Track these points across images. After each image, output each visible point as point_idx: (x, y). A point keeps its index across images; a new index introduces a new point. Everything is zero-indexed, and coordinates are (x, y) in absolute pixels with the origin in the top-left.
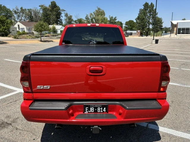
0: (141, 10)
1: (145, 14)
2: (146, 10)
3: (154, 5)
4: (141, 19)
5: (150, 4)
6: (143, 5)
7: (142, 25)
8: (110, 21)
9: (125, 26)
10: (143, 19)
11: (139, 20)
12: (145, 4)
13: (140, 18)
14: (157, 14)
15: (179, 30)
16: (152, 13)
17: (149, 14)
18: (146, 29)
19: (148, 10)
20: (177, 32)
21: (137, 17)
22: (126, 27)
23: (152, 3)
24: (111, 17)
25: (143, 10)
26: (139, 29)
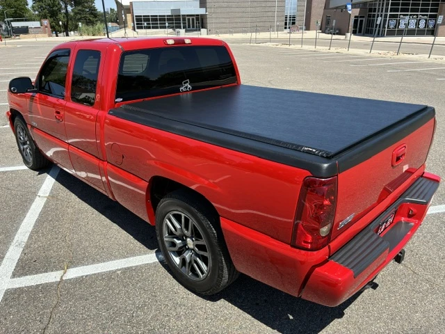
7: (49, 5)
15: (137, 20)
18: (61, 16)
20: (136, 26)
26: (45, 17)
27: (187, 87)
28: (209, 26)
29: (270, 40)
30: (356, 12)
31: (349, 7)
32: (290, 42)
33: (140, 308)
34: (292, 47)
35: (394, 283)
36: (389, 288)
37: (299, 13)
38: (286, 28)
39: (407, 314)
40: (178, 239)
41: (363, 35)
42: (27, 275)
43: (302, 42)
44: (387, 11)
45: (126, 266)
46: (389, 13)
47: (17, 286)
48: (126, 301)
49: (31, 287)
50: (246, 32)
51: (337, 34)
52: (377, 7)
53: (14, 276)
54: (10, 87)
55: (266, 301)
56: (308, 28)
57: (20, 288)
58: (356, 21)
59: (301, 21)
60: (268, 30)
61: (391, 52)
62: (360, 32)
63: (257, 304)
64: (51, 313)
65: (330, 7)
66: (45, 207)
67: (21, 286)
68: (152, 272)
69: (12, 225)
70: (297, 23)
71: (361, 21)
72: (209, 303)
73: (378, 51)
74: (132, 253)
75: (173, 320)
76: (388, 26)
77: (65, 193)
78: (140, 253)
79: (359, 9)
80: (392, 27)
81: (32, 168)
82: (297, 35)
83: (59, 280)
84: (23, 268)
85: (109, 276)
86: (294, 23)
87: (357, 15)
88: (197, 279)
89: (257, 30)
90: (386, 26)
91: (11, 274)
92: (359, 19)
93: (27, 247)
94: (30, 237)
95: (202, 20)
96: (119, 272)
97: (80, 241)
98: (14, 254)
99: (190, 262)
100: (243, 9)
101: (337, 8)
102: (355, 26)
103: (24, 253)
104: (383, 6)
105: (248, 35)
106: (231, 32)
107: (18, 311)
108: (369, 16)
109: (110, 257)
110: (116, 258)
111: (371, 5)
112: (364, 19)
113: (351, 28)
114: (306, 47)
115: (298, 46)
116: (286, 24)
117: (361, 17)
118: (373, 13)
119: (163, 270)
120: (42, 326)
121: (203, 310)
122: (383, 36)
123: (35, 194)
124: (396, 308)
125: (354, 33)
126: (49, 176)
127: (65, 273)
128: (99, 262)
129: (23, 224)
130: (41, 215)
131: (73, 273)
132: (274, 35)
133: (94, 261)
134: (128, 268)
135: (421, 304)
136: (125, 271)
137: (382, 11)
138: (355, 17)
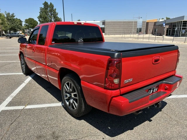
0: (41, 9)
1: (46, 13)
2: (46, 9)
3: (53, 5)
4: (43, 18)
5: (49, 4)
6: (43, 4)
8: (7, 17)
9: (25, 24)
10: (46, 18)
11: (41, 18)
12: (45, 3)
13: (42, 16)
14: (57, 14)
16: (52, 13)
17: (50, 14)
19: (48, 9)
21: (39, 16)
22: (27, 25)
23: (51, 3)
24: (7, 13)
25: (43, 8)
27: (81, 41)
28: (105, 32)
29: (130, 38)
30: (167, 27)
31: (164, 24)
32: (138, 38)
33: (50, 120)
34: (139, 40)
35: (160, 120)
36: (157, 122)
37: (143, 27)
38: (137, 33)
39: (163, 132)
40: (68, 94)
41: (171, 36)
42: (11, 106)
43: (143, 38)
44: (181, 26)
45: (49, 106)
46: (182, 27)
47: (7, 109)
48: (45, 117)
49: (11, 110)
50: (121, 34)
51: (159, 35)
52: (177, 25)
53: (6, 106)
54: (18, 40)
55: (101, 122)
56: (147, 33)
57: (7, 110)
58: (167, 31)
59: (144, 30)
60: (130, 34)
61: (182, 42)
62: (169, 35)
63: (98, 122)
64: (16, 119)
65: (156, 25)
66: (25, 86)
67: (8, 109)
68: (59, 109)
69: (11, 91)
70: (142, 31)
71: (170, 30)
72: (78, 121)
73: (176, 42)
74: (53, 102)
75: (62, 125)
76: (182, 32)
77: (34, 82)
78: (56, 102)
79: (168, 26)
80: (183, 33)
81: (25, 74)
82: (141, 36)
83: (22, 108)
84: (11, 104)
85: (42, 109)
86: (141, 31)
87: (168, 28)
88: (74, 110)
89: (125, 33)
90: (181, 32)
91: (5, 106)
92: (169, 30)
93: (14, 98)
94: (17, 95)
95: (103, 29)
96: (46, 108)
97: (35, 97)
98: (9, 99)
99: (72, 103)
100: (120, 26)
101: (159, 25)
102: (167, 32)
103: (13, 99)
104: (179, 24)
105: (121, 36)
106: (115, 34)
107: (4, 117)
108: (173, 28)
109: (45, 103)
110: (46, 103)
111: (174, 24)
112: (171, 30)
113: (165, 33)
114: (145, 40)
115: (142, 40)
116: (137, 31)
117: (169, 29)
118: (175, 27)
119: (63, 108)
120: (11, 122)
121: (75, 123)
122: (179, 36)
123: (23, 82)
124: (158, 129)
125: (167, 35)
126: (30, 77)
127: (25, 107)
128: (39, 104)
129: (16, 91)
130: (23, 88)
131: (28, 107)
132: (132, 36)
133: (38, 104)
134: (50, 107)
135: (171, 129)
136: (48, 108)
137: (179, 26)
138: (167, 29)
